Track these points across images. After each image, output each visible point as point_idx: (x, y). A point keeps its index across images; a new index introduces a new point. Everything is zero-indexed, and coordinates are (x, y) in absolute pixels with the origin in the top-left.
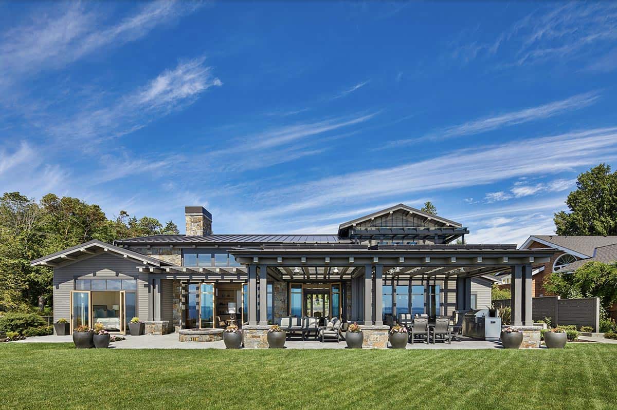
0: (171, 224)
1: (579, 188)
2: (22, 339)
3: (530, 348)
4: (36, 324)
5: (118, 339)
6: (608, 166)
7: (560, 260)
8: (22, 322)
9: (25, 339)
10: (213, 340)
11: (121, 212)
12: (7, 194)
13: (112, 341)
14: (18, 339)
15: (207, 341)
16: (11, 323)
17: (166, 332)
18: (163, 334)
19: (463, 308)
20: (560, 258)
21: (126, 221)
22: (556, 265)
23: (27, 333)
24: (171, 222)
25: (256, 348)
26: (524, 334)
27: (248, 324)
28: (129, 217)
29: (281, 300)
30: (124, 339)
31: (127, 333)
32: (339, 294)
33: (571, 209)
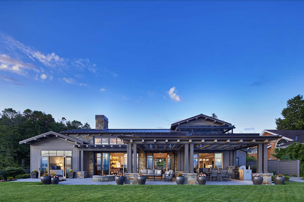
0: (87, 124)
1: (288, 106)
2: (15, 180)
3: (266, 184)
4: (22, 173)
5: (63, 180)
6: (302, 96)
7: (279, 142)
8: (14, 172)
9: (16, 180)
10: (110, 180)
11: (62, 118)
12: (6, 109)
13: (60, 181)
14: (13, 180)
15: (107, 181)
16: (9, 173)
17: (86, 177)
18: (84, 178)
19: (232, 165)
20: (279, 141)
21: (65, 123)
22: (277, 144)
23: (17, 177)
24: (87, 123)
25: (131, 184)
26: (264, 178)
27: (127, 173)
28: (66, 121)
29: (142, 161)
30: (65, 180)
31: (67, 178)
32: (171, 158)
33: (284, 117)
